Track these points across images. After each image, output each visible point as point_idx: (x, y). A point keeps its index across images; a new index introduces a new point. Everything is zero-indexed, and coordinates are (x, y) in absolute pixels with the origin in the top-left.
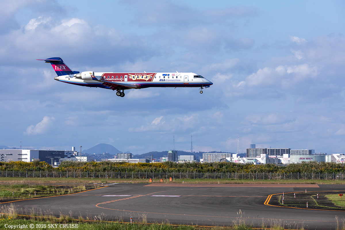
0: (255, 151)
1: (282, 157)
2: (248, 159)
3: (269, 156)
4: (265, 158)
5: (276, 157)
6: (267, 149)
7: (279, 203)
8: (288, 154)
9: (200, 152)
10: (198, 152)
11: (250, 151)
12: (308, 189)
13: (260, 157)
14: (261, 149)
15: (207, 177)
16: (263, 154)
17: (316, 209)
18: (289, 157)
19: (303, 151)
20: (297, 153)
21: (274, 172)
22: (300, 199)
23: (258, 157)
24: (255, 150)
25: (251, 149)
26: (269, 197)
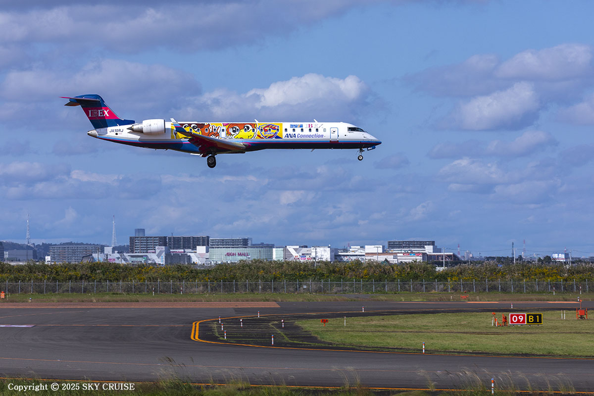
0: (145, 241)
1: (195, 251)
2: (132, 256)
3: (171, 250)
4: (164, 253)
6: (168, 238)
8: (205, 247)
10: (41, 244)
12: (262, 310)
13: (155, 252)
14: (156, 238)
16: (160, 246)
17: (287, 347)
18: (207, 251)
20: (222, 244)
22: (252, 330)
24: (145, 239)
25: (137, 238)
26: (196, 326)
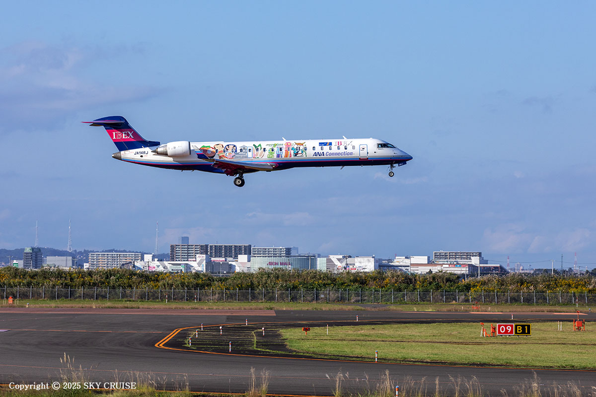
0: (187, 249)
1: (237, 260)
2: (173, 265)
3: (212, 259)
4: (205, 261)
5: (226, 261)
6: (209, 246)
7: (186, 344)
8: (247, 256)
9: (85, 250)
11: (177, 249)
13: (196, 260)
14: (197, 246)
15: (80, 297)
16: (201, 254)
18: (249, 261)
19: (276, 249)
20: (264, 253)
21: (206, 288)
23: (191, 261)
24: (186, 247)
25: (178, 246)
